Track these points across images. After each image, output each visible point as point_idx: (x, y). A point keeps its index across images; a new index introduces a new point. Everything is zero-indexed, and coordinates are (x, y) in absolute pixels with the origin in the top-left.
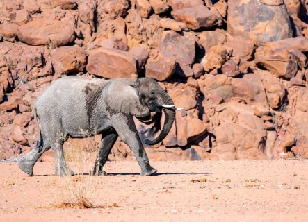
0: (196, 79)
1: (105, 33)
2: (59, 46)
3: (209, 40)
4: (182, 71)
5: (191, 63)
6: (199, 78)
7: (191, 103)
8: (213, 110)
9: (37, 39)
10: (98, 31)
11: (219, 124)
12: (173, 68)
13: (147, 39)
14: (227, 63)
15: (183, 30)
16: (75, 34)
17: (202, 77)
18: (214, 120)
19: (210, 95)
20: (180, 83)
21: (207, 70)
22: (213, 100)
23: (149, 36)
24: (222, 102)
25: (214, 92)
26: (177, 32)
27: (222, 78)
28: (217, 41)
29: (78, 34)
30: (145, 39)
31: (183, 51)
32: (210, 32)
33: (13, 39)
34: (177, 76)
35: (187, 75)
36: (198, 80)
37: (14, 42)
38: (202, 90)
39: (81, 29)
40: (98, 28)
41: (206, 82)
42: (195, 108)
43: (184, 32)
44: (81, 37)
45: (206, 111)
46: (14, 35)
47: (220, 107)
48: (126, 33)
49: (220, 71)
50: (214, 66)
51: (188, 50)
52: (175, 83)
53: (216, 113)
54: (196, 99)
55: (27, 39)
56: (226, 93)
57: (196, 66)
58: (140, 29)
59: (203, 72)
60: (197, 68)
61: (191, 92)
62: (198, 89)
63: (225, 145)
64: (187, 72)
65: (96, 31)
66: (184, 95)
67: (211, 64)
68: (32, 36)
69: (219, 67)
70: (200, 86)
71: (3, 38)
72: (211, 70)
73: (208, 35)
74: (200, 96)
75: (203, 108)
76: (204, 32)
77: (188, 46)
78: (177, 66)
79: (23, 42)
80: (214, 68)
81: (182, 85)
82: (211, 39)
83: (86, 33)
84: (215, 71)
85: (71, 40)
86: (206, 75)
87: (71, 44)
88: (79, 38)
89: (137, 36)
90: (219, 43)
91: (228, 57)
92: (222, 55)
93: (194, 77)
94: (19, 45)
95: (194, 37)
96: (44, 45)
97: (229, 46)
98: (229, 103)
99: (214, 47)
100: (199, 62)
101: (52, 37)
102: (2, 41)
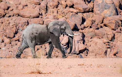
0: (82, 30)
1: (50, 13)
2: (34, 18)
3: (87, 16)
4: (77, 27)
5: (80, 24)
6: (83, 29)
7: (80, 38)
8: (88, 41)
9: (26, 15)
10: (48, 13)
11: (90, 46)
12: (74, 26)
13: (65, 16)
14: (93, 24)
15: (78, 12)
16: (39, 13)
17: (84, 29)
18: (88, 44)
19: (87, 35)
20: (76, 31)
21: (86, 27)
22: (88, 37)
23: (66, 14)
24: (91, 38)
25: (89, 34)
26: (75, 13)
27: (91, 29)
28: (90, 16)
29: (40, 14)
30: (64, 15)
31: (78, 20)
32: (87, 13)
33: (17, 15)
34: (75, 29)
35: (79, 29)
36: (83, 30)
37: (18, 16)
38: (84, 34)
39: (42, 12)
40: (48, 12)
41: (86, 31)
42: (82, 40)
43: (78, 13)
44: (42, 15)
45: (86, 41)
46: (18, 14)
47: (90, 40)
48: (57, 13)
49: (91, 27)
50: (89, 25)
51: (79, 20)
52: (75, 31)
53: (89, 42)
54: (82, 37)
55: (22, 15)
56: (93, 35)
57: (82, 25)
58: (62, 12)
59: (85, 27)
60: (82, 26)
61: (80, 34)
62: (83, 33)
63: (92, 53)
64: (79, 27)
65: (47, 13)
66: (78, 36)
67: (88, 24)
68: (24, 14)
69: (90, 25)
70: (84, 32)
71: (14, 15)
72: (87, 27)
73: (86, 14)
74: (84, 36)
75: (85, 40)
76: (85, 13)
77: (79, 18)
78: (76, 25)
79: (21, 16)
80: (89, 26)
82: (88, 16)
83: (43, 13)
84: (89, 27)
85: (38, 16)
86: (86, 28)
87: (38, 17)
88: (41, 15)
89: (62, 14)
90: (90, 17)
91: (94, 22)
92: (91, 21)
93: (81, 29)
94: (19, 17)
95: (82, 15)
96: (28, 17)
97: (94, 18)
98: (94, 38)
99: (89, 18)
100: (83, 24)
101: (31, 15)
102: (13, 16)
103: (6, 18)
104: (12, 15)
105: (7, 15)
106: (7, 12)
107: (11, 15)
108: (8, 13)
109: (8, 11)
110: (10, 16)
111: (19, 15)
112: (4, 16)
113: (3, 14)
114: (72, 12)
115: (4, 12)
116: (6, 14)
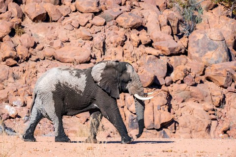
0: (167, 86)
1: (110, 56)
2: (80, 63)
3: (176, 62)
4: (158, 81)
5: (164, 76)
6: (169, 86)
7: (164, 101)
8: (177, 106)
9: (67, 59)
10: (106, 54)
11: (181, 115)
12: (152, 79)
13: (137, 60)
14: (187, 77)
15: (159, 55)
16: (91, 56)
17: (171, 85)
18: (178, 112)
19: (176, 97)
20: (157, 88)
21: (174, 81)
22: (178, 100)
23: (138, 58)
24: (183, 101)
25: (179, 95)
26: (156, 56)
27: (184, 86)
28: (181, 62)
29: (93, 56)
30: (135, 60)
31: (159, 68)
32: (177, 57)
33: (51, 58)
34: (155, 84)
35: (161, 84)
37: (52, 60)
38: (170, 93)
39: (95, 53)
40: (105, 53)
41: (174, 89)
42: (166, 104)
43: (160, 56)
44: (95, 58)
45: (173, 107)
46: (52, 55)
47: (181, 105)
48: (123, 56)
49: (182, 82)
50: (179, 78)
51: (162, 68)
52: (154, 89)
53: (180, 108)
54: (167, 99)
55: (60, 58)
56: (186, 96)
57: (167, 78)
58: (132, 54)
59: (172, 82)
60: (168, 80)
61: (164, 94)
62: (168, 92)
63: (184, 129)
64: (162, 82)
65: (104, 54)
66: (159, 97)
67: (177, 77)
68: (63, 57)
69: (182, 79)
70: (170, 91)
71: (45, 58)
72: (177, 81)
73: (175, 59)
74: (169, 98)
75: (171, 105)
76: (173, 57)
77: (163, 66)
78: (155, 78)
79: (58, 60)
80: (179, 80)
81: (158, 90)
82: (177, 61)
83: (98, 55)
84: (179, 82)
85: (88, 60)
86: (174, 84)
87: (88, 62)
88: (93, 59)
89: (130, 58)
90: (182, 64)
91: (188, 73)
92: (184, 72)
93: (165, 85)
94: (55, 62)
95: (167, 59)
96: (71, 62)
97: (189, 66)
98: (188, 102)
99: (179, 66)
100: (169, 76)
101: (76, 57)
102: (44, 59)
103: (31, 63)
104: (43, 58)
105: (34, 58)
106: (32, 52)
107: (39, 57)
108: (34, 54)
109: (34, 50)
110: (38, 60)
111: (54, 58)
112: (27, 59)
113: (26, 55)
114: (149, 54)
115: (27, 52)
116: (30, 57)
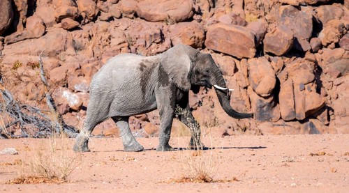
0: (314, 53)
1: (223, 9)
2: (177, 22)
3: (327, 15)
4: (300, 45)
5: (308, 37)
6: (317, 52)
7: (309, 77)
8: (331, 83)
9: (156, 15)
10: (216, 6)
11: (337, 98)
12: (291, 42)
13: (265, 14)
14: (344, 37)
15: (300, 5)
16: (193, 10)
17: (320, 51)
18: (332, 93)
19: (327, 69)
20: (297, 57)
21: (324, 44)
22: (331, 73)
23: (267, 10)
24: (340, 76)
25: (332, 66)
26: (295, 6)
27: (340, 51)
28: (334, 15)
29: (197, 9)
30: (262, 14)
31: (301, 26)
32: (327, 7)
33: (132, 16)
34: (295, 50)
35: (305, 50)
36: (316, 54)
37: (133, 18)
38: (319, 64)
39: (199, 4)
40: (216, 4)
41: (324, 56)
42: (313, 82)
43: (302, 7)
44: (200, 13)
45: (324, 85)
46: (133, 11)
47: (337, 81)
48: (243, 8)
49: (337, 45)
50: (332, 40)
51: (306, 25)
52: (293, 58)
53: (334, 87)
54: (314, 73)
55: (146, 15)
56: (344, 67)
57: (313, 40)
58: (258, 4)
59: (321, 46)
60: (314, 42)
61: (309, 66)
62: (316, 63)
63: (342, 118)
64: (305, 46)
65: (214, 7)
66: (302, 69)
67: (329, 38)
68: (151, 13)
69: (336, 41)
70: (318, 60)
71: (122, 15)
72: (328, 44)
73: (325, 9)
74: (318, 71)
75: (321, 82)
76: (321, 7)
77: (305, 21)
78: (295, 40)
79: (142, 18)
80: (332, 42)
81: (299, 59)
82: (328, 13)
83: (205, 9)
84: (333, 45)
85: (190, 16)
86: (324, 49)
87: (190, 19)
88: (198, 14)
89: (255, 11)
90: (336, 17)
91: (345, 31)
92: (339, 29)
93: (311, 51)
94: (138, 21)
95: (312, 11)
96: (163, 21)
97: (346, 20)
98: (347, 77)
99: (331, 21)
100: (317, 37)
101: (171, 13)
102: (121, 17)
103: (100, 24)
104: (118, 16)
105: (104, 16)
106: (102, 7)
107: (113, 15)
108: (105, 10)
109: (105, 3)
110: (111, 19)
111: (136, 16)
112: (94, 19)
113: (93, 12)
114: (284, 4)
115: (94, 7)
116: (99, 14)
